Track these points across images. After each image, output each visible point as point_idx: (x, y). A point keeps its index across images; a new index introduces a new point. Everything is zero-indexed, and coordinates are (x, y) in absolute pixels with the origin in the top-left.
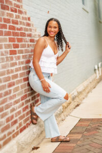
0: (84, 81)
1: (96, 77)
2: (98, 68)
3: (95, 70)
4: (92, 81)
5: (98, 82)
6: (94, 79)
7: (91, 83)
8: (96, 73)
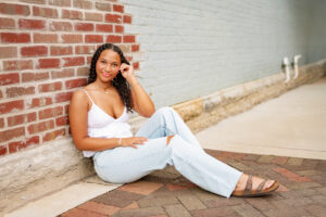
0: (248, 81)
1: (285, 79)
2: (293, 65)
3: (283, 66)
4: (273, 84)
5: (290, 89)
6: (279, 82)
7: (267, 86)
8: (284, 72)
